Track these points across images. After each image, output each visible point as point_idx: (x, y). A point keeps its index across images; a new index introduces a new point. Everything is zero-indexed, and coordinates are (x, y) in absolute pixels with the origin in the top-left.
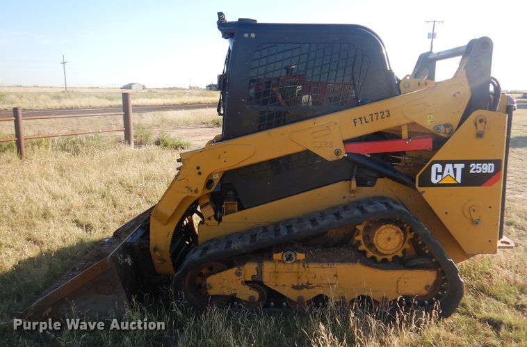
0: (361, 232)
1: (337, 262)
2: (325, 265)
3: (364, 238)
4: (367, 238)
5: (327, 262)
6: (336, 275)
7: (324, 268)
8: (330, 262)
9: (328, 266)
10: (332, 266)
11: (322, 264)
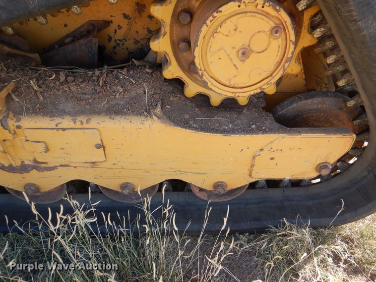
0: (166, 28)
1: (99, 113)
2: (66, 122)
3: (175, 45)
4: (183, 45)
5: (74, 114)
6: (101, 146)
7: (64, 129)
8: (82, 113)
9: (72, 125)
10: (85, 126)
11: (58, 120)
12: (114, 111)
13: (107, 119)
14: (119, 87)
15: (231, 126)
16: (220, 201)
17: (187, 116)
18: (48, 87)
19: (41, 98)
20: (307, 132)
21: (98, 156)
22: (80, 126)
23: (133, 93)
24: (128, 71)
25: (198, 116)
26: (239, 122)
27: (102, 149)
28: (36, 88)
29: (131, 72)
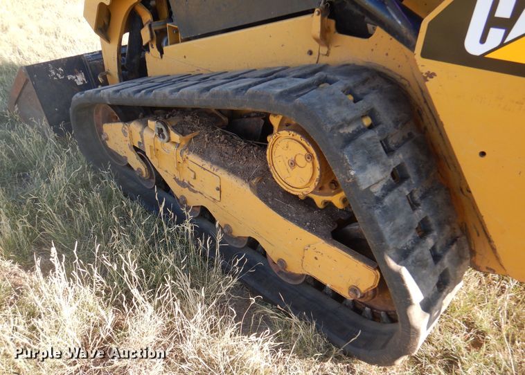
2: (207, 165)
5: (213, 163)
6: (219, 189)
7: (204, 169)
8: (217, 164)
9: (209, 169)
10: (215, 172)
11: (204, 162)
12: (233, 171)
13: (226, 173)
14: (244, 157)
15: (294, 215)
16: (285, 280)
17: (270, 194)
18: (212, 141)
19: (205, 147)
20: (340, 248)
21: (216, 195)
22: (212, 171)
23: (250, 165)
24: (258, 149)
25: (279, 198)
26: (303, 216)
27: (219, 192)
28: (206, 139)
29: (259, 151)
